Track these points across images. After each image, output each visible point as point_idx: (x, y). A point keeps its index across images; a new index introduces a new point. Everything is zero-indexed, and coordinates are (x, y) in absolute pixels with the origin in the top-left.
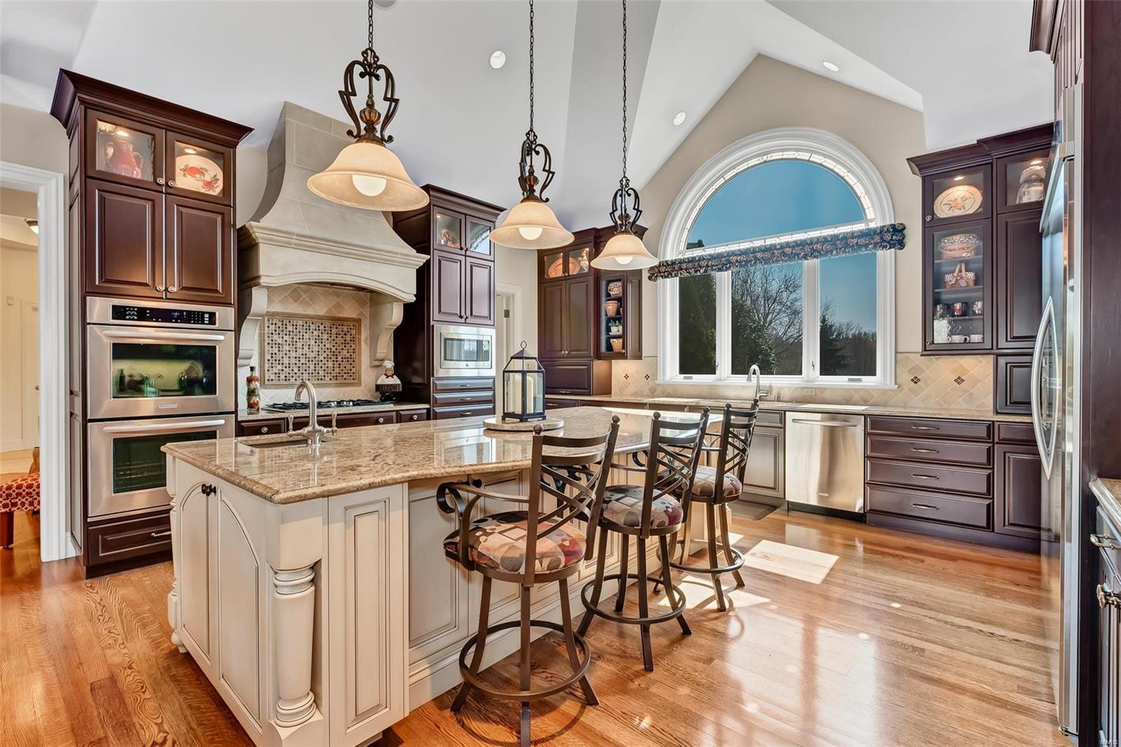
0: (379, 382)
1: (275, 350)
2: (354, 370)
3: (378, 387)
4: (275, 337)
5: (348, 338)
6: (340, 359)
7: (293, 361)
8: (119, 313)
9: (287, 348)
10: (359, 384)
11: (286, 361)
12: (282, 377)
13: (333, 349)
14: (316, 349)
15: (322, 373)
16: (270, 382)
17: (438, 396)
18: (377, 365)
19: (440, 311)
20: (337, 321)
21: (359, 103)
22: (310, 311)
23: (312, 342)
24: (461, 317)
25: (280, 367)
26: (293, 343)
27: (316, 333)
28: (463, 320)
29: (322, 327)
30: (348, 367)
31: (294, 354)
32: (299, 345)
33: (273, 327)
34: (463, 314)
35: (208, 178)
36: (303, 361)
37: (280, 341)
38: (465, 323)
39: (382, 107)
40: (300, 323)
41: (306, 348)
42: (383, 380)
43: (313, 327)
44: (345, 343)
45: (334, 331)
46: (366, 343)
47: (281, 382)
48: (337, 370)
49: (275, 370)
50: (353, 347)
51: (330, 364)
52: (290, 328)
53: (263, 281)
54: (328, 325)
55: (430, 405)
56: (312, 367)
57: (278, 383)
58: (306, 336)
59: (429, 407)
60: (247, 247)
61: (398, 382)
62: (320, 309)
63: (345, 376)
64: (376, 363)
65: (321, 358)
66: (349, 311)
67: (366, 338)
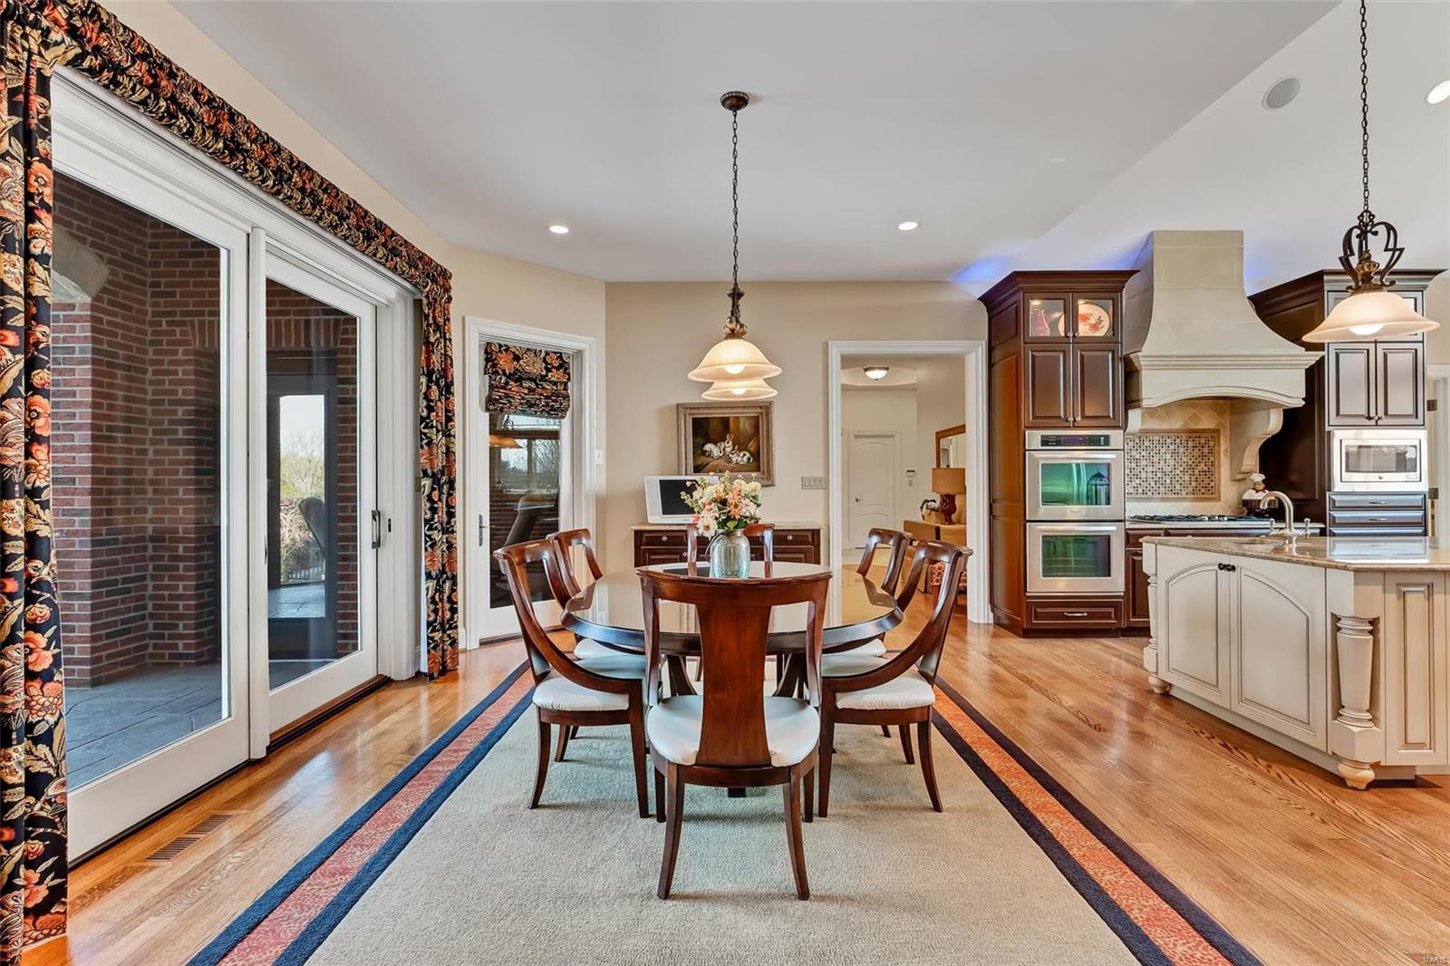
0: (1246, 497)
1: (1134, 465)
2: (1212, 484)
4: (1134, 453)
5: (1206, 450)
6: (1197, 472)
7: (1150, 475)
8: (1045, 441)
9: (1144, 463)
10: (1219, 499)
11: (1143, 475)
12: (1140, 491)
13: (1190, 463)
14: (1172, 462)
15: (1178, 487)
16: (1130, 496)
17: (1337, 514)
18: (1241, 478)
19: (1338, 414)
20: (1194, 434)
22: (1165, 426)
23: (1169, 456)
24: (1369, 418)
25: (1138, 481)
26: (1150, 457)
27: (1172, 447)
28: (1373, 422)
29: (1178, 441)
30: (1206, 481)
31: (1150, 469)
32: (1156, 459)
33: (1131, 444)
34: (1372, 414)
35: (1093, 321)
36: (1159, 475)
37: (1137, 456)
38: (1377, 425)
40: (1157, 438)
41: (1162, 463)
42: (1250, 495)
43: (1169, 441)
44: (1203, 455)
46: (1226, 455)
47: (1139, 496)
48: (1194, 484)
49: (1134, 484)
50: (1212, 459)
51: (1187, 478)
52: (1147, 443)
53: (1145, 403)
54: (1184, 438)
55: (1325, 524)
56: (1168, 481)
57: (1137, 496)
58: (1163, 451)
59: (1323, 526)
60: (1131, 373)
62: (1176, 423)
63: (1203, 490)
64: (1240, 476)
65: (1178, 472)
66: (1207, 422)
67: (1226, 450)
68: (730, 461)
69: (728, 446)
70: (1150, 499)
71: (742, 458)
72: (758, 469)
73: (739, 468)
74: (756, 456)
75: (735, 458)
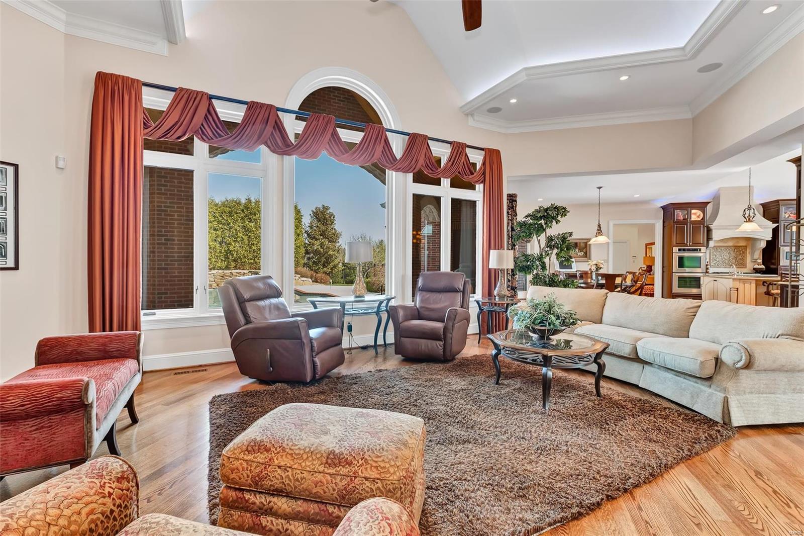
0: (755, 267)
1: (714, 257)
2: (744, 263)
3: (754, 269)
4: (714, 253)
5: (741, 252)
6: (738, 259)
7: (720, 260)
8: (680, 250)
9: (718, 256)
10: (746, 267)
11: (718, 260)
12: (716, 264)
13: (735, 256)
14: (729, 256)
16: (712, 266)
17: (781, 271)
18: (755, 261)
19: (783, 242)
20: (736, 247)
21: (746, 216)
22: (726, 245)
23: (727, 254)
25: (715, 262)
26: (720, 255)
27: (728, 251)
29: (730, 249)
30: (742, 262)
31: (720, 258)
32: (722, 255)
33: (713, 250)
35: (698, 215)
36: (724, 260)
37: (716, 254)
39: (752, 215)
40: (723, 248)
41: (725, 256)
42: (756, 266)
43: (727, 249)
44: (740, 254)
45: (736, 250)
46: (749, 254)
47: (716, 266)
48: (737, 263)
50: (744, 255)
51: (734, 261)
52: (719, 250)
53: (714, 239)
54: (733, 248)
55: (778, 275)
56: (727, 262)
58: (724, 252)
60: (709, 231)
61: (764, 267)
62: (730, 244)
63: (740, 265)
65: (731, 259)
66: (742, 244)
67: (749, 252)
68: (577, 255)
69: (577, 250)
70: (720, 267)
71: (582, 254)
72: (586, 257)
73: (581, 257)
74: (586, 253)
75: (579, 254)
